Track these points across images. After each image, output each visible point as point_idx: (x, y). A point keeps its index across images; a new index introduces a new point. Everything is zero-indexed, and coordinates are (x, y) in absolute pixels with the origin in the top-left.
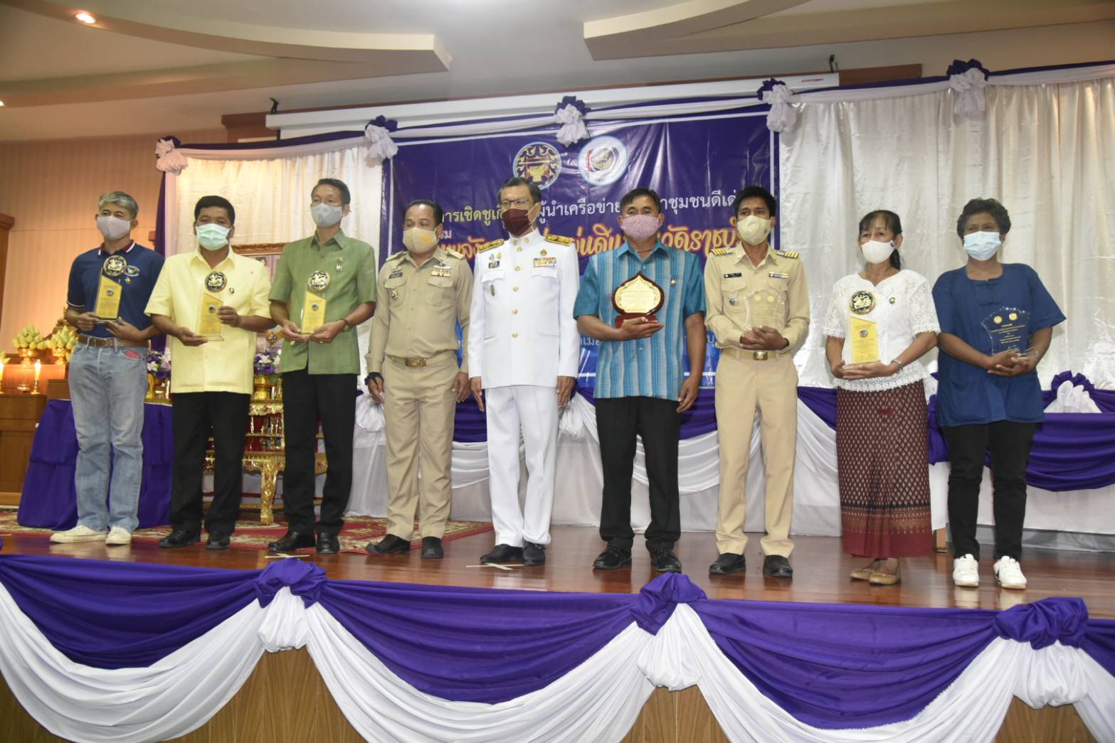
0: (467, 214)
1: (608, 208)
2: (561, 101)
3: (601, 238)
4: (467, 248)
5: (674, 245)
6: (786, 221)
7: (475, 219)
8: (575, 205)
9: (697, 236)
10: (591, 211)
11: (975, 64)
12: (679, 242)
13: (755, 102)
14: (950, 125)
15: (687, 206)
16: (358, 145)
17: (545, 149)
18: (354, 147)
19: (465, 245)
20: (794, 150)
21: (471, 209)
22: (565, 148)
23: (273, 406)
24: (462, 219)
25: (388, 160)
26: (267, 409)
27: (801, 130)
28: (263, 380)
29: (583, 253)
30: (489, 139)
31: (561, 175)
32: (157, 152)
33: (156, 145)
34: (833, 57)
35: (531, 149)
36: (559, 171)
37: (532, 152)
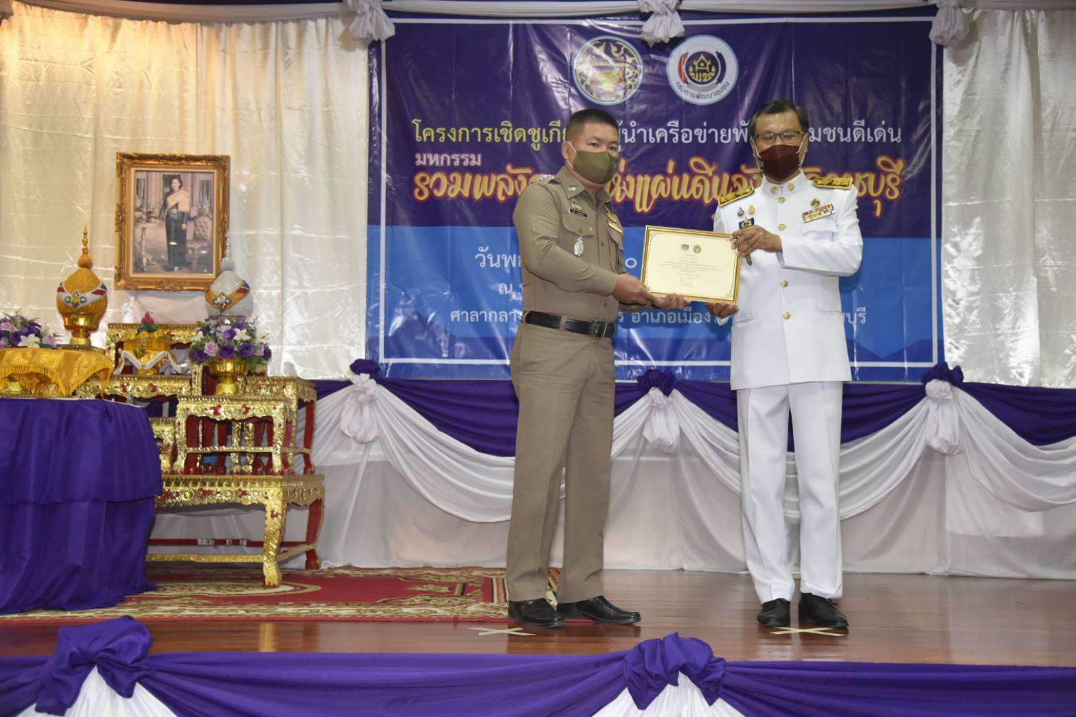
0: (504, 131)
1: (711, 136)
3: (699, 178)
4: (505, 180)
6: (953, 166)
7: (517, 140)
8: (663, 130)
10: (688, 139)
13: (917, 3)
15: (819, 140)
16: (327, 16)
17: (619, 47)
18: (320, 17)
19: (502, 176)
20: (968, 72)
21: (510, 125)
22: (644, 47)
23: (257, 406)
24: (497, 139)
25: (379, 42)
26: (247, 409)
27: (977, 44)
28: (229, 367)
29: (676, 197)
30: (535, 26)
31: (643, 87)
35: (597, 45)
36: (639, 80)
37: (600, 51)
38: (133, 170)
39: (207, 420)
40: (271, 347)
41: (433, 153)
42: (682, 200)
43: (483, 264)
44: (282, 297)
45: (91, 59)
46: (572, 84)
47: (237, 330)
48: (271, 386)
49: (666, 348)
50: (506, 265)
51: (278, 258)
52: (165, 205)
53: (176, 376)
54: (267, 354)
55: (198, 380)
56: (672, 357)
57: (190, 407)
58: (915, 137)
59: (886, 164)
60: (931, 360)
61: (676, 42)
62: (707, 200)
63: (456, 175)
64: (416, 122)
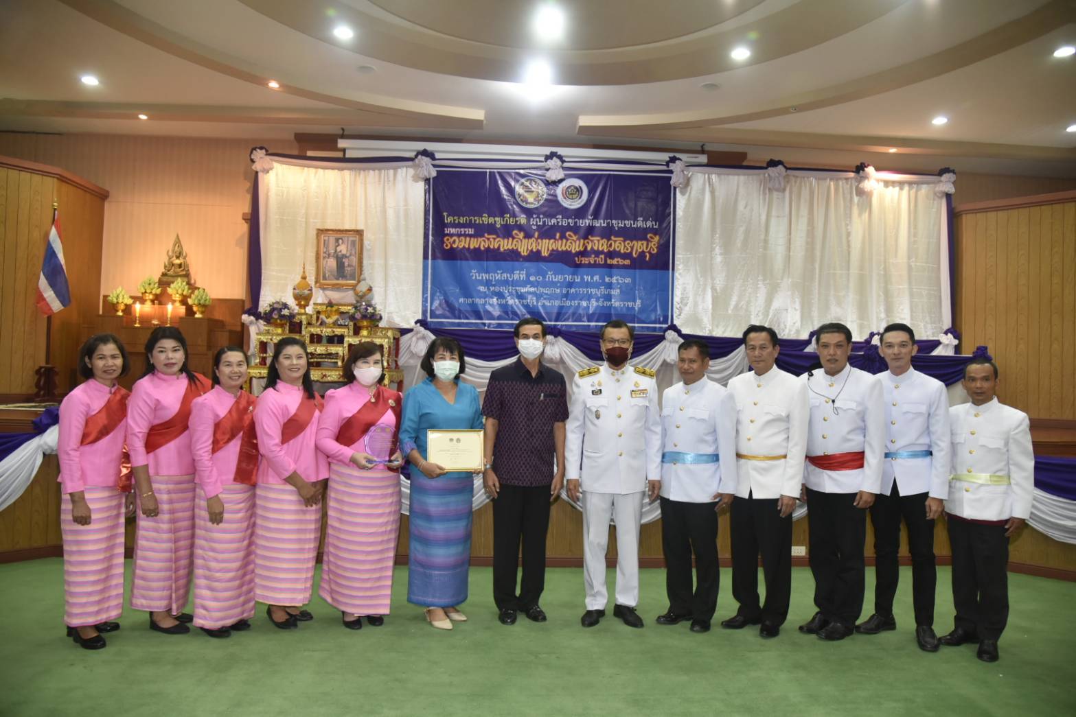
0: (484, 219)
1: (576, 223)
2: (549, 154)
3: (569, 241)
4: (485, 241)
5: (614, 248)
7: (490, 222)
8: (554, 219)
9: (628, 244)
10: (565, 224)
11: (780, 163)
12: (618, 247)
13: (665, 168)
14: (766, 194)
15: (623, 226)
16: (407, 167)
19: (482, 239)
21: (487, 216)
22: (549, 183)
24: (481, 222)
25: (430, 179)
27: (689, 187)
28: (365, 323)
29: (560, 249)
30: (499, 173)
31: (546, 200)
32: (252, 157)
33: (251, 153)
34: (704, 145)
35: (527, 181)
36: (545, 197)
37: (527, 184)
38: (322, 236)
40: (383, 315)
41: (453, 227)
42: (562, 251)
43: (474, 278)
44: (386, 291)
45: (305, 186)
46: (515, 198)
48: (381, 332)
49: (554, 317)
50: (484, 278)
51: (383, 274)
52: (336, 251)
53: (340, 326)
54: (381, 318)
55: (351, 328)
56: (556, 321)
57: (350, 340)
58: (665, 225)
59: (651, 238)
60: (667, 324)
61: (561, 181)
62: (573, 251)
63: (463, 238)
64: (445, 214)
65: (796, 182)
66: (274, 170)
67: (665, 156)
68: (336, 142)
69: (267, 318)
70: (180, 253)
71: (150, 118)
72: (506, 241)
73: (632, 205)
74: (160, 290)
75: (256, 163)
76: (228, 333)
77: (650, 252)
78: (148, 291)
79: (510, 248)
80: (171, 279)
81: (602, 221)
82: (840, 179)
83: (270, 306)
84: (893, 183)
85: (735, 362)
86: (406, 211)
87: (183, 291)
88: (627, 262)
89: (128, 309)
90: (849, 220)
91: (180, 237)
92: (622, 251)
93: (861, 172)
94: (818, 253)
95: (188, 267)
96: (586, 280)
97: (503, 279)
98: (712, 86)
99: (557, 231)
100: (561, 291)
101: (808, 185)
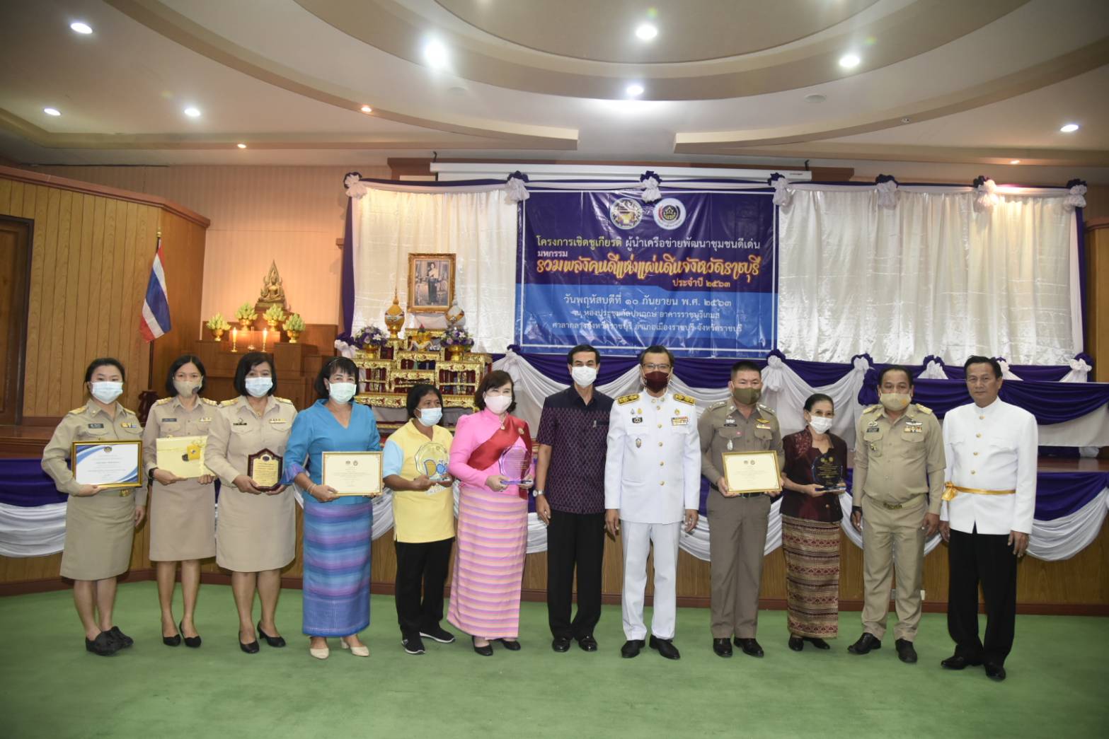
0: (578, 241)
1: (673, 244)
2: (644, 173)
3: (667, 263)
4: (579, 264)
5: (714, 270)
7: (584, 245)
8: (651, 241)
9: (728, 265)
10: (662, 245)
11: (890, 178)
12: (718, 269)
13: (766, 186)
14: (875, 211)
15: (722, 247)
16: (499, 190)
18: (496, 190)
19: (576, 262)
20: (789, 218)
21: (581, 238)
22: (645, 204)
23: (469, 366)
24: (575, 244)
25: (522, 201)
26: (464, 367)
27: (793, 206)
28: (457, 349)
29: (657, 272)
30: (592, 193)
31: (642, 221)
32: (347, 182)
33: (345, 178)
34: (808, 161)
35: (622, 202)
36: (641, 218)
37: (623, 204)
38: (415, 260)
39: (447, 371)
40: (474, 340)
41: (546, 250)
42: (659, 273)
43: (568, 302)
44: (478, 316)
45: (397, 211)
46: (609, 219)
47: (460, 333)
48: (474, 357)
50: (578, 302)
51: (476, 299)
52: (428, 275)
53: (432, 351)
54: (473, 343)
55: (443, 354)
57: (441, 366)
58: (766, 246)
59: (753, 259)
60: (770, 349)
61: (657, 201)
62: (671, 274)
63: (556, 261)
64: (538, 237)
65: (907, 198)
66: (367, 195)
67: (767, 174)
68: (428, 166)
69: (359, 343)
70: (276, 280)
71: (250, 146)
72: (601, 263)
73: (732, 224)
74: (256, 315)
75: (349, 189)
76: (321, 359)
77: (751, 274)
78: (245, 317)
79: (605, 271)
80: (267, 305)
81: (701, 242)
82: (957, 194)
83: (362, 331)
84: (1015, 197)
85: (844, 388)
86: (499, 234)
87: (278, 316)
88: (727, 284)
89: (226, 335)
90: (966, 237)
91: (276, 263)
92: (722, 274)
93: (980, 186)
94: (932, 273)
95: (283, 292)
96: (684, 303)
97: (598, 302)
98: (818, 97)
99: (653, 253)
100: (658, 315)
101: (921, 199)
